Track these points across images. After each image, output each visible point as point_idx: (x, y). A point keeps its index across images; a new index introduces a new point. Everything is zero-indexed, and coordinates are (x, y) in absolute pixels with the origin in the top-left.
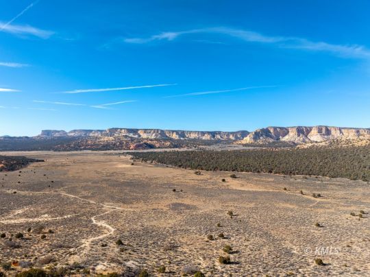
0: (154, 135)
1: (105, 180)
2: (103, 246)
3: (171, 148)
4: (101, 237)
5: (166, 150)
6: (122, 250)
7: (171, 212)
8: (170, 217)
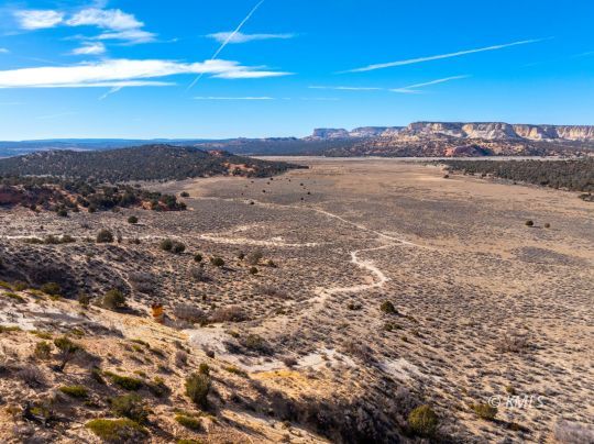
0: (492, 132)
2: (351, 308)
3: (524, 155)
4: (355, 289)
5: (514, 158)
6: (389, 328)
7: (518, 265)
8: (518, 275)
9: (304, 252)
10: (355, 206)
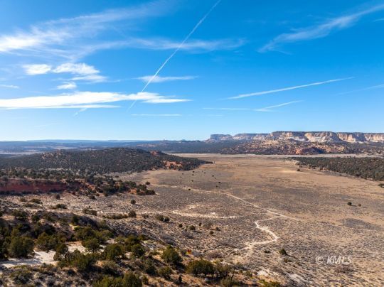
0: (324, 138)
1: (269, 185)
2: (266, 252)
3: (345, 153)
4: (264, 243)
5: (339, 155)
6: (286, 261)
7: (344, 229)
8: (344, 235)
9: (230, 222)
10: (249, 191)
